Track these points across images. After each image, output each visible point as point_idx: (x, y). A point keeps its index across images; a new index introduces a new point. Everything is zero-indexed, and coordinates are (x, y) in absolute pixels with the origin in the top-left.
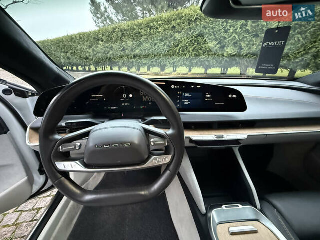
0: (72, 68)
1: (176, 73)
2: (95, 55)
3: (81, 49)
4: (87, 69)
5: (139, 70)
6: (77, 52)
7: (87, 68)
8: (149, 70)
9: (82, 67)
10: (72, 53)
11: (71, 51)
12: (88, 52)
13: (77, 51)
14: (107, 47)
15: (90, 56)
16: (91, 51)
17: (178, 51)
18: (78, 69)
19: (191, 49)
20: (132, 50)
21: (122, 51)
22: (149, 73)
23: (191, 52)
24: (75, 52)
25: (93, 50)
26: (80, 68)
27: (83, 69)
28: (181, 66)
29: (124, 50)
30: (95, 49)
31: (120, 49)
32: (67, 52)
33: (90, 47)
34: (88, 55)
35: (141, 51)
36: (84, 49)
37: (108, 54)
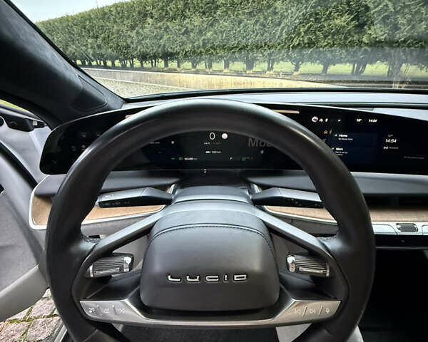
0: (105, 63)
1: (272, 72)
2: (139, 42)
3: (118, 31)
4: (128, 65)
5: (210, 66)
6: (112, 37)
7: (128, 62)
8: (227, 66)
9: (121, 61)
10: (104, 39)
11: (102, 35)
12: (130, 36)
13: (112, 34)
14: (160, 28)
15: (132, 43)
16: (133, 34)
17: (278, 34)
18: (113, 63)
19: (302, 30)
20: (201, 32)
21: (183, 34)
22: (226, 71)
23: (303, 33)
24: (109, 37)
25: (138, 33)
26: (117, 63)
27: (122, 65)
28: (282, 60)
29: (186, 32)
30: (140, 30)
31: (180, 30)
32: (97, 37)
33: (133, 28)
34: (129, 41)
35: (216, 34)
36: (122, 31)
37: (160, 39)
